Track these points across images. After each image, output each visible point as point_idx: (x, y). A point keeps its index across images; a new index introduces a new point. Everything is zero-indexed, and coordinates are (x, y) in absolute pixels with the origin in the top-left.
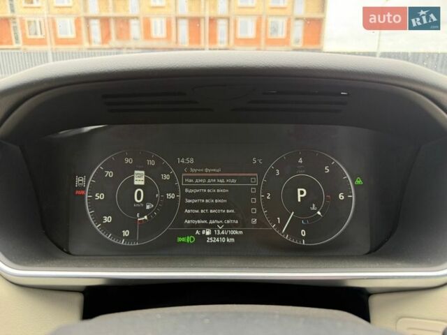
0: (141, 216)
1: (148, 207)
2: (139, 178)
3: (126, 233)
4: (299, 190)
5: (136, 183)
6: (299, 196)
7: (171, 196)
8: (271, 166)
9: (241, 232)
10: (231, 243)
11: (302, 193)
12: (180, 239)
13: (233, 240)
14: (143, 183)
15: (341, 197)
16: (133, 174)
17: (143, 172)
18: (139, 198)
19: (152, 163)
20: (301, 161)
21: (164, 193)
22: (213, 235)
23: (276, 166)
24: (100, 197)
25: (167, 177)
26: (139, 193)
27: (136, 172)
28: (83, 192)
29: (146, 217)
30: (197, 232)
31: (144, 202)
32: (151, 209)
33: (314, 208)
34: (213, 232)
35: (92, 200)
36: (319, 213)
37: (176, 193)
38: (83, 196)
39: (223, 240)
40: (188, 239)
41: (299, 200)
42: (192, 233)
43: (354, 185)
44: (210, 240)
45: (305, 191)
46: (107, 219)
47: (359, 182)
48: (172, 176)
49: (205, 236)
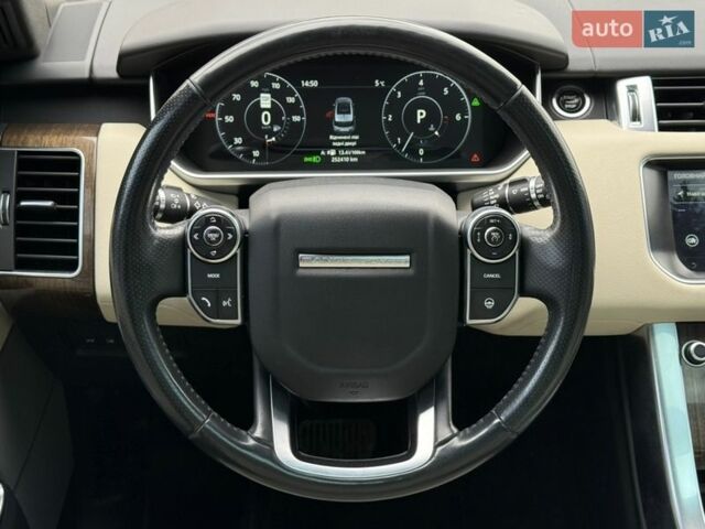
0: (269, 138)
1: (275, 129)
2: (266, 101)
3: (256, 153)
4: (419, 111)
5: (263, 106)
6: (419, 118)
7: (296, 118)
8: (393, 89)
9: (364, 152)
10: (354, 163)
11: (421, 114)
12: (306, 159)
13: (356, 159)
14: (269, 106)
15: (458, 117)
16: (259, 96)
17: (269, 95)
18: (266, 120)
19: (276, 86)
20: (421, 83)
21: (289, 115)
22: (337, 155)
23: (398, 88)
24: (229, 119)
25: (291, 100)
26: (266, 116)
27: (262, 95)
28: (212, 115)
29: (274, 139)
30: (323, 153)
31: (271, 124)
32: (277, 132)
33: (432, 128)
34: (337, 152)
35: (222, 123)
36: (437, 133)
37: (302, 116)
38: (214, 119)
39: (347, 159)
40: (315, 159)
41: (419, 121)
42: (319, 153)
43: (472, 107)
44: (334, 160)
45: (423, 112)
46: (238, 141)
47: (476, 103)
48: (297, 99)
49: (330, 157)
